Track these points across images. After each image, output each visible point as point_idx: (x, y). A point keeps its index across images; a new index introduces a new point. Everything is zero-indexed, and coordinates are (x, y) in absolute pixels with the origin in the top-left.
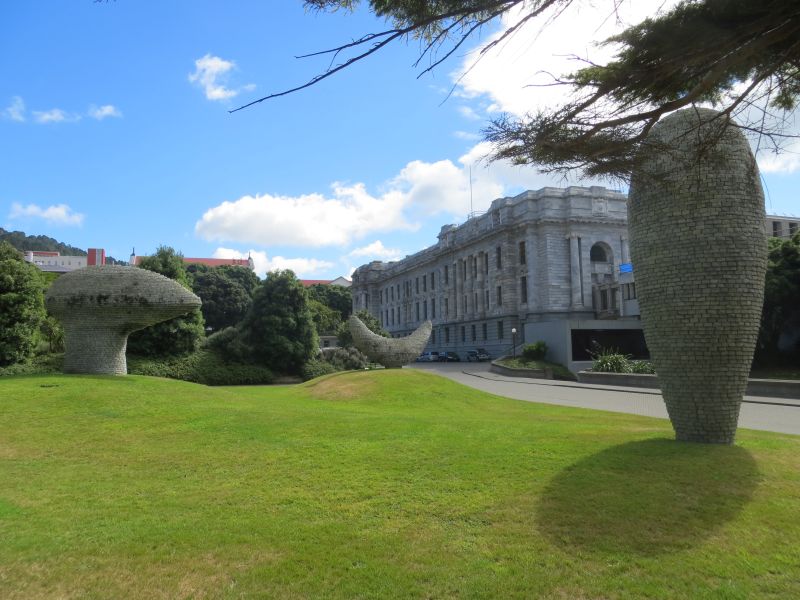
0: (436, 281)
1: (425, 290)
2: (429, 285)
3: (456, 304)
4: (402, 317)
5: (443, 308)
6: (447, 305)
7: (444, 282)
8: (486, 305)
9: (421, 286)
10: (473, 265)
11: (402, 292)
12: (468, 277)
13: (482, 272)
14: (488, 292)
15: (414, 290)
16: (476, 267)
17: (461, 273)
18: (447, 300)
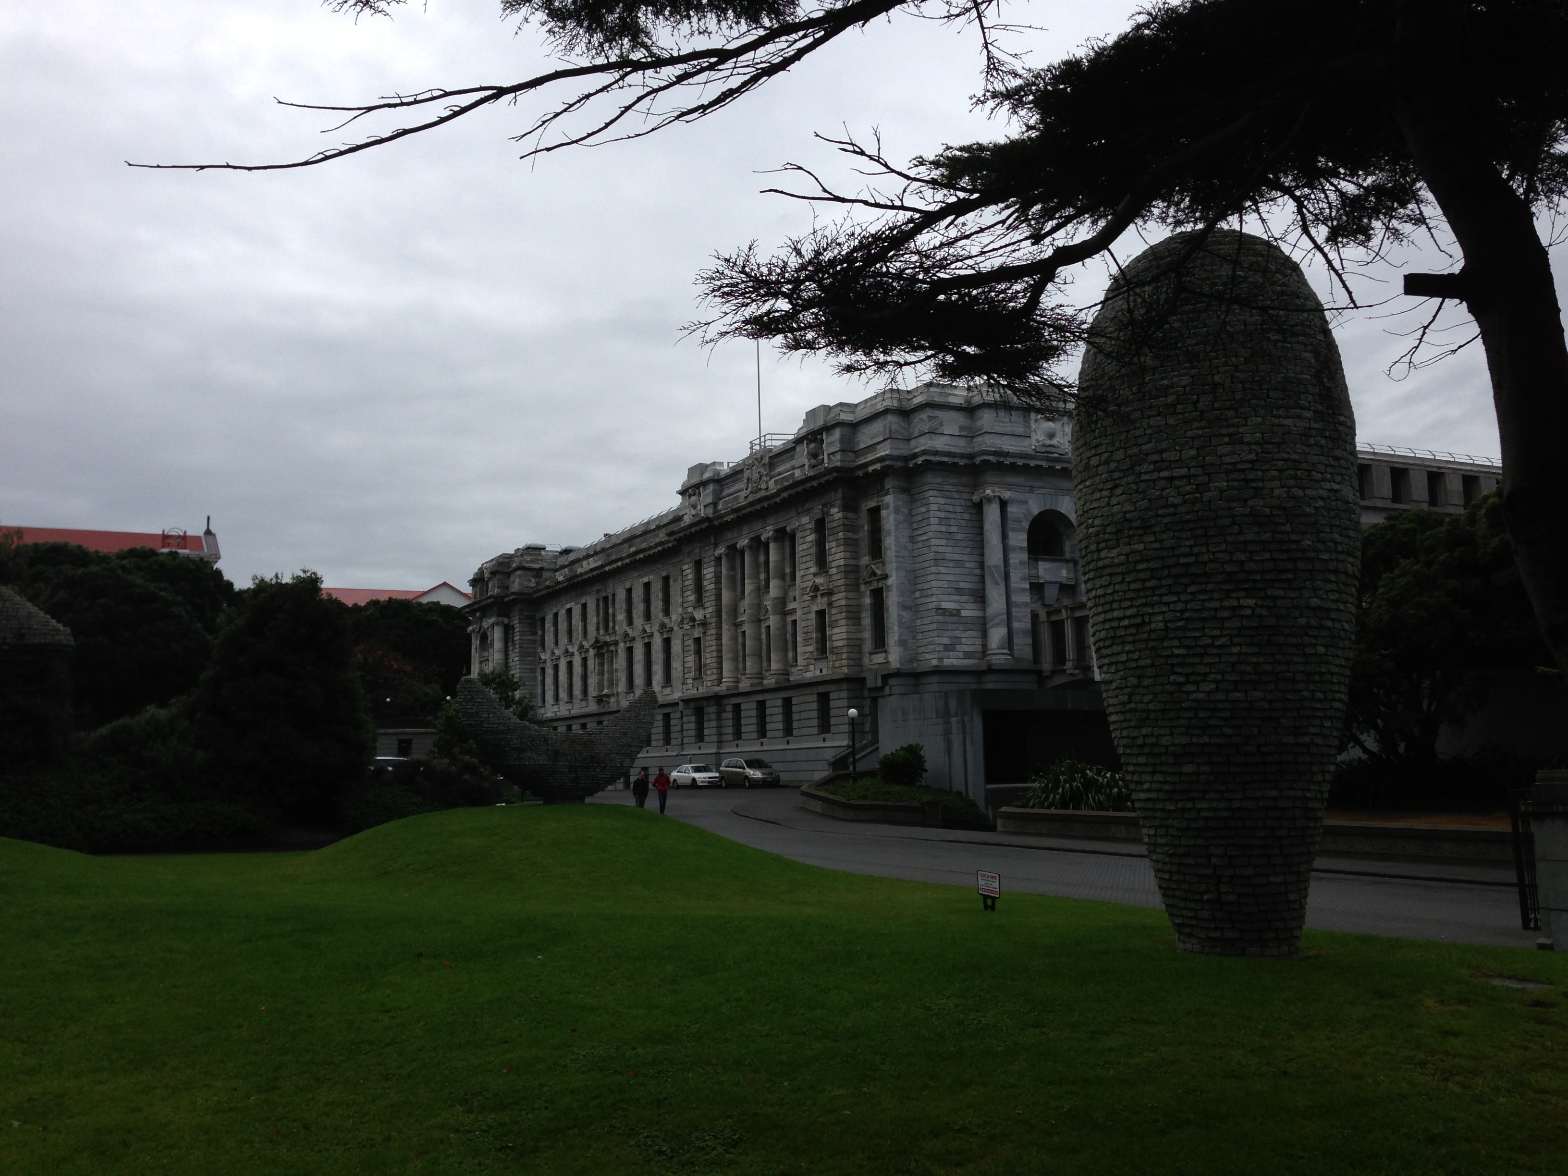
0: (676, 598)
1: (648, 616)
2: (657, 604)
3: (719, 651)
4: (592, 681)
5: (691, 660)
6: (698, 652)
7: (692, 598)
8: (790, 655)
9: (639, 608)
10: (762, 558)
11: (592, 619)
12: (748, 588)
13: (782, 576)
14: (794, 622)
15: (621, 617)
16: (767, 562)
17: (732, 580)
18: (698, 641)
